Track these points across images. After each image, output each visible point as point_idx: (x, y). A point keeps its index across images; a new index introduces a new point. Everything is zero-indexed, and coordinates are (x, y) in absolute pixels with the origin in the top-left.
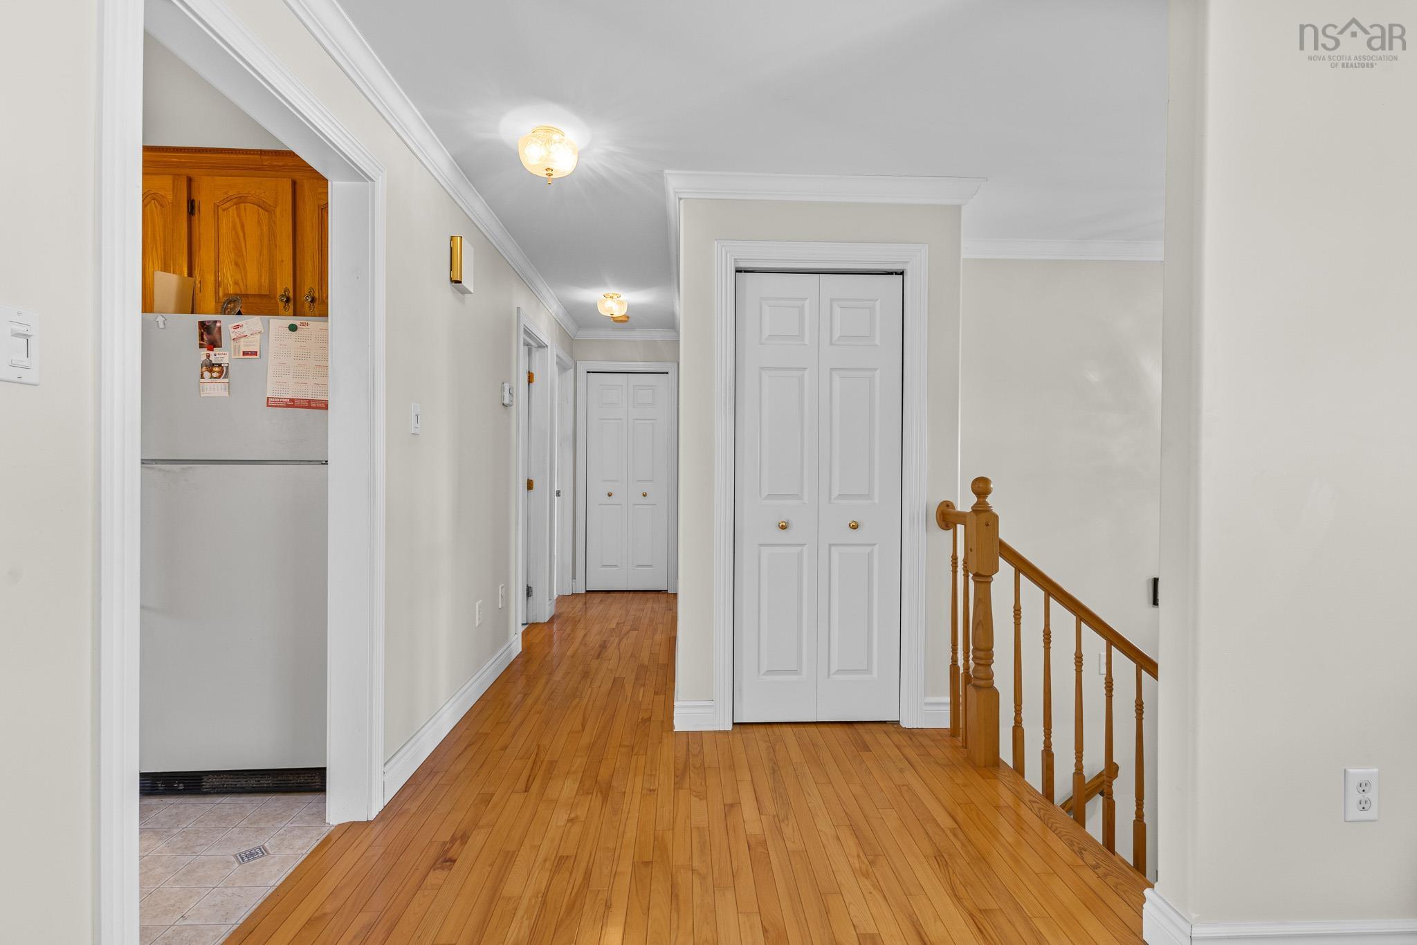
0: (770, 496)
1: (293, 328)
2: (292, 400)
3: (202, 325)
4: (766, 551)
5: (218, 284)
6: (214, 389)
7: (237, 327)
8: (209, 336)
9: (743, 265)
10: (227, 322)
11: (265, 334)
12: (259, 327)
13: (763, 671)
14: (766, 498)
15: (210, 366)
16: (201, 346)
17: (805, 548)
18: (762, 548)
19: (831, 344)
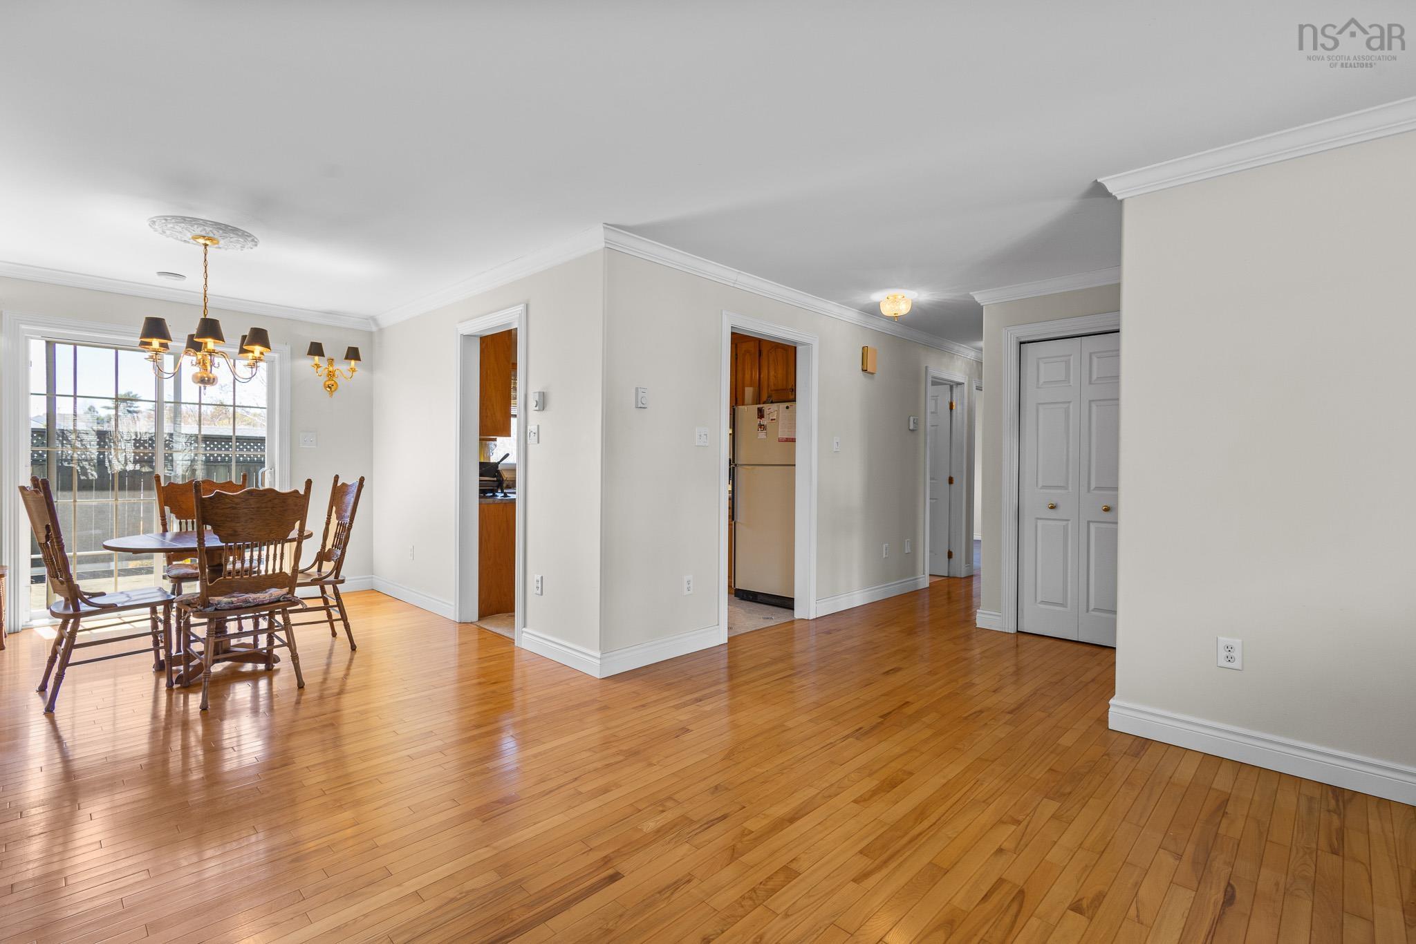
0: (1044, 487)
1: (787, 408)
2: (787, 439)
3: (758, 408)
4: (1040, 523)
5: (768, 386)
6: (762, 435)
7: (769, 409)
8: (761, 414)
9: (1023, 340)
10: (766, 407)
11: (778, 411)
12: (776, 409)
13: (1038, 601)
14: (1041, 488)
15: (760, 426)
16: (758, 418)
17: (1070, 522)
18: (1039, 521)
19: (1090, 383)
